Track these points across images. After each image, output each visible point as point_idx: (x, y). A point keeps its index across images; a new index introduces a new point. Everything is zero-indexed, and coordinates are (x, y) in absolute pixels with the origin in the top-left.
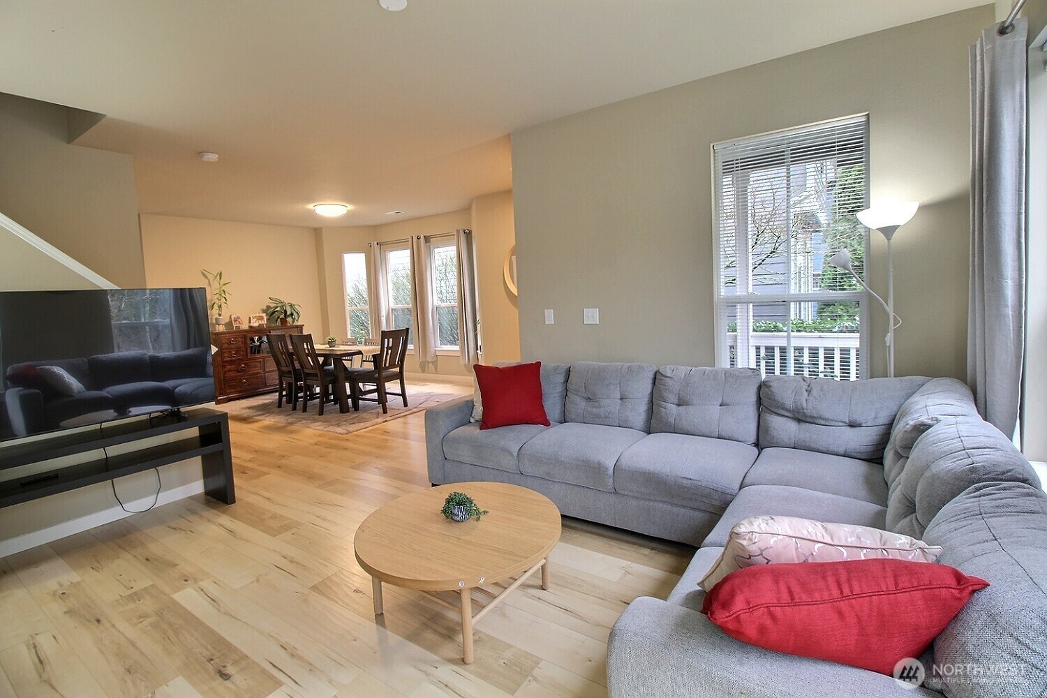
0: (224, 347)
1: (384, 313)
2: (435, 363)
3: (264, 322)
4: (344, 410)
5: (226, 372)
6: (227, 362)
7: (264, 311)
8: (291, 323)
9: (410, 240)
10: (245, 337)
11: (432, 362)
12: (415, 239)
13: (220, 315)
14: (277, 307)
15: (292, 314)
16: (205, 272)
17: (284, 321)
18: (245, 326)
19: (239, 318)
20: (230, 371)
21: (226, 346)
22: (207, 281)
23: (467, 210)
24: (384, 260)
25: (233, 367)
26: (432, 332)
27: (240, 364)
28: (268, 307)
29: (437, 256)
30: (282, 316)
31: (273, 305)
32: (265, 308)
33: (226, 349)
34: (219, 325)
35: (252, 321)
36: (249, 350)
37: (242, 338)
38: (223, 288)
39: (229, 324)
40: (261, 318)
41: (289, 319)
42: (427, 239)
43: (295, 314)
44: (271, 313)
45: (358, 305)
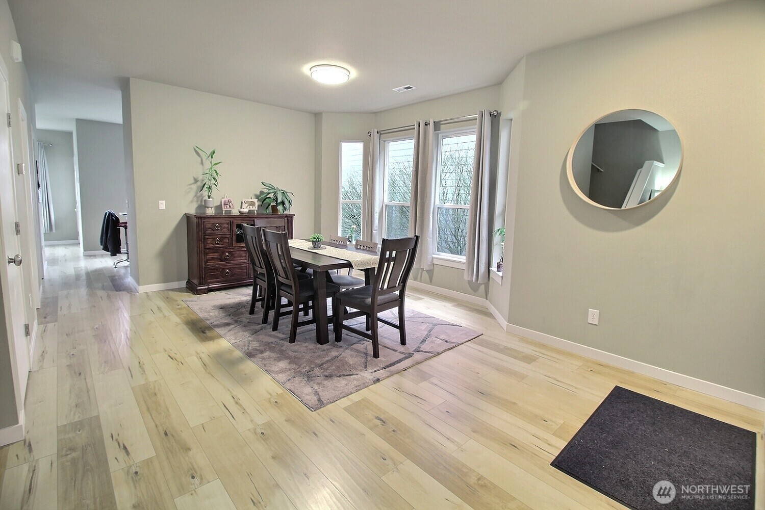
0: (207, 232)
1: (377, 209)
2: (430, 272)
3: (255, 208)
4: (321, 339)
5: (208, 260)
6: (210, 248)
7: (257, 197)
8: (282, 212)
9: (416, 127)
10: (231, 223)
11: (427, 271)
12: (422, 125)
13: (209, 197)
14: (269, 193)
15: (283, 203)
16: (197, 149)
17: (274, 209)
18: (235, 212)
19: (229, 202)
20: (213, 259)
21: (209, 232)
22: (199, 159)
23: (498, 84)
24: (382, 150)
25: (216, 255)
26: (431, 236)
27: (223, 253)
28: (262, 193)
29: (445, 148)
30: (274, 204)
31: (266, 191)
32: (258, 193)
33: (210, 235)
34: (208, 208)
35: (244, 206)
36: (234, 238)
37: (228, 224)
38: (215, 168)
39: (219, 208)
40: (252, 204)
41: (280, 208)
42: (437, 125)
43: (286, 203)
44: (263, 199)
45: (351, 198)
